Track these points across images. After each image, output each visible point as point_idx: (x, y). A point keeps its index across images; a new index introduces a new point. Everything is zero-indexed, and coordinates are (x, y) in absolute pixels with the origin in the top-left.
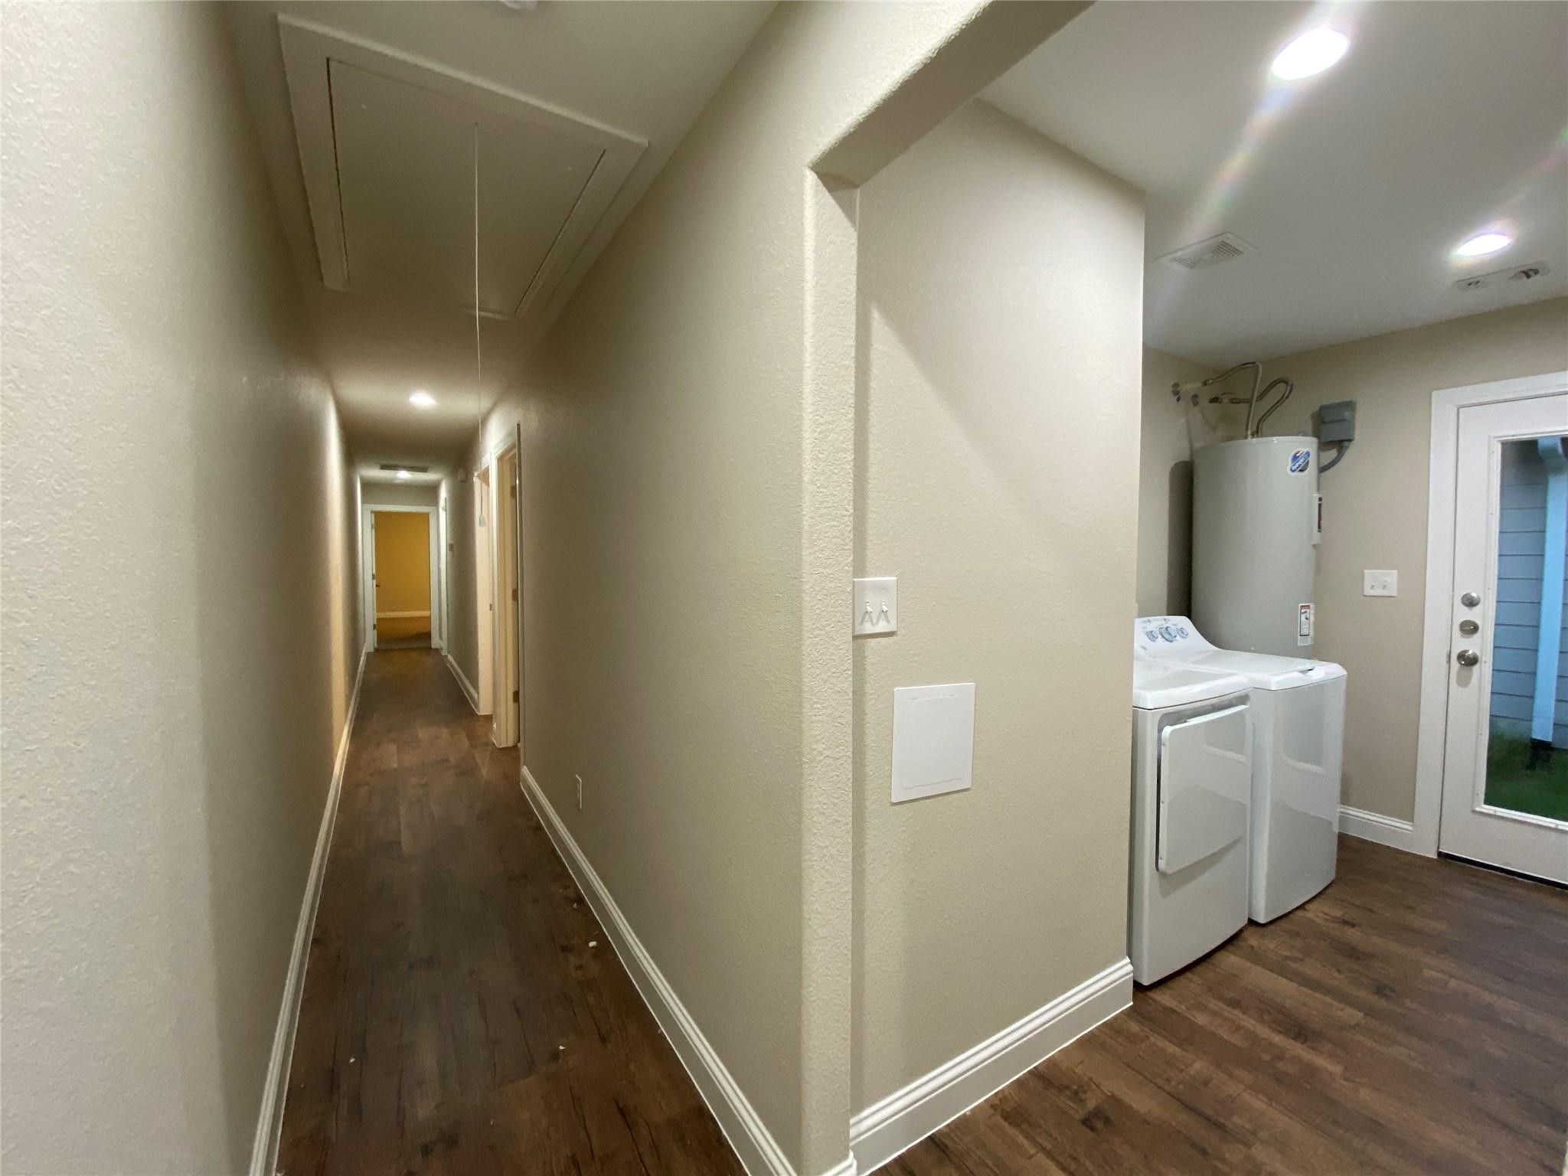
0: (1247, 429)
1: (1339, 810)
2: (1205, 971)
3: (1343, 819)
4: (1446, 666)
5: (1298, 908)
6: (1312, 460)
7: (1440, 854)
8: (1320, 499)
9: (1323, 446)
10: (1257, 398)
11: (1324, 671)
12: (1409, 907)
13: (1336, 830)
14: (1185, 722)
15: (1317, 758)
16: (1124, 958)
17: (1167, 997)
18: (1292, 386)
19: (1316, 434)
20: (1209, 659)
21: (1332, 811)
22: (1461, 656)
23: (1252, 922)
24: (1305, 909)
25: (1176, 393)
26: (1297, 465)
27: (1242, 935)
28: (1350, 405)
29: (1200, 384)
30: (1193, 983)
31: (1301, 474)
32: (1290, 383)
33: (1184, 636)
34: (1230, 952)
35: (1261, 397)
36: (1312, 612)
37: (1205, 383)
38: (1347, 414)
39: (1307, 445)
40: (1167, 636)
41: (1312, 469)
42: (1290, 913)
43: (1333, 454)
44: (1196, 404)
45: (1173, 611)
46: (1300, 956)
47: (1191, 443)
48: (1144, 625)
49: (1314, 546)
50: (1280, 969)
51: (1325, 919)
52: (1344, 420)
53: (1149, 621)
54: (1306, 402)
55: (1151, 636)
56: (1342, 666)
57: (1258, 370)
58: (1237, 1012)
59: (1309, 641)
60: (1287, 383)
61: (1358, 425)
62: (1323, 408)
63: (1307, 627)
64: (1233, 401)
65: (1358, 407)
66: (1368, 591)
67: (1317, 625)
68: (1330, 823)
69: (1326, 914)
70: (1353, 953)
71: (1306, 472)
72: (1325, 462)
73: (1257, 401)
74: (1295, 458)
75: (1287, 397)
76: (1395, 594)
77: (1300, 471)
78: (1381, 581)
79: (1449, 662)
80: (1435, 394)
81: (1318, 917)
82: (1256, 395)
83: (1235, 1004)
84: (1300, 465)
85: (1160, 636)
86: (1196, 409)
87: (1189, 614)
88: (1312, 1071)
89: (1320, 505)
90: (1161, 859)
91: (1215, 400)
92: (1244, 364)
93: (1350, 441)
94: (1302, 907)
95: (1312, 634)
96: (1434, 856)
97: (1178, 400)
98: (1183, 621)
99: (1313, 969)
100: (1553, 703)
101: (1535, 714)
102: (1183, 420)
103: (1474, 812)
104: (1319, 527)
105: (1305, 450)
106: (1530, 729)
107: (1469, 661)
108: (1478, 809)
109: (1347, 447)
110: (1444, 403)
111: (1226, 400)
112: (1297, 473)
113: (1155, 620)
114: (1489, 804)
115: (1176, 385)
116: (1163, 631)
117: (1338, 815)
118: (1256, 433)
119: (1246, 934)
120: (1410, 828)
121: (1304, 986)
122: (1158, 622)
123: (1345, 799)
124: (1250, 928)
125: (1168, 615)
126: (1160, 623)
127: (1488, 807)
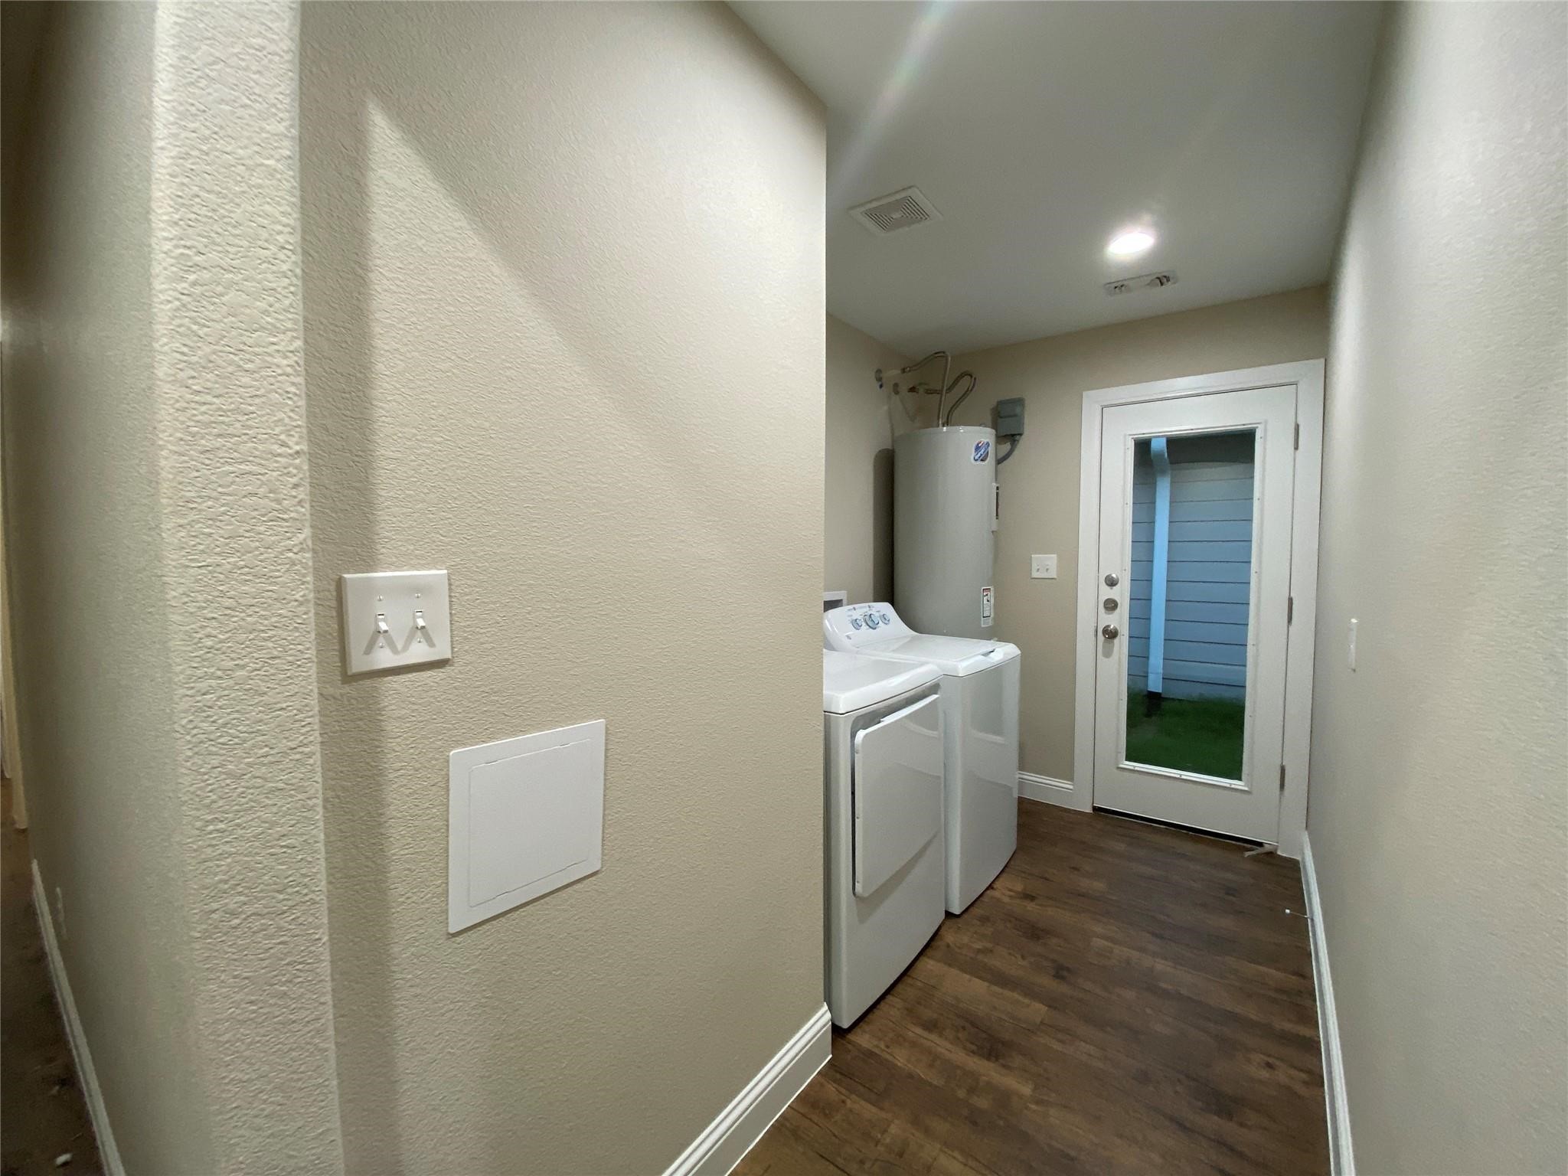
0: (938, 419)
1: (1018, 776)
2: (905, 990)
3: (1022, 784)
4: (1094, 638)
5: (987, 889)
6: (991, 450)
7: (1095, 809)
8: (998, 488)
9: (1001, 438)
10: (947, 390)
11: (1004, 652)
12: (1075, 869)
13: (1016, 795)
14: (879, 722)
15: (998, 732)
16: (822, 1006)
17: (867, 1036)
18: (975, 379)
19: (995, 426)
20: (907, 646)
21: (1012, 777)
22: (1106, 631)
23: (949, 915)
24: (993, 888)
25: (879, 379)
26: (979, 455)
27: (939, 933)
28: (1020, 402)
29: (900, 372)
30: (894, 1009)
31: (982, 463)
32: (974, 376)
33: (886, 622)
34: (929, 958)
35: (950, 389)
36: (992, 594)
37: (903, 371)
38: (1018, 410)
39: (985, 435)
40: (870, 623)
41: (991, 459)
42: (981, 895)
43: (1007, 447)
44: (897, 393)
45: (878, 599)
46: (989, 945)
47: (892, 430)
48: (850, 613)
49: (993, 532)
50: (975, 968)
51: (1010, 897)
52: (1015, 416)
53: (854, 609)
54: (988, 395)
55: (856, 624)
56: (1018, 647)
57: (947, 360)
58: (934, 1037)
59: (990, 622)
60: (971, 377)
61: (1026, 420)
62: (1000, 403)
63: (988, 609)
64: (929, 392)
65: (1026, 402)
66: (1035, 574)
67: (997, 607)
68: (1011, 789)
69: (1010, 890)
70: (1035, 932)
71: (986, 462)
72: (1001, 455)
73: (947, 393)
74: (978, 448)
75: (971, 390)
76: (1055, 577)
77: (982, 460)
78: (1045, 565)
79: (1096, 635)
80: (1085, 394)
81: (1004, 894)
82: (945, 389)
83: (931, 1026)
84: (981, 455)
85: (864, 624)
86: (897, 396)
87: (892, 600)
88: (1004, 1098)
89: (997, 494)
90: (858, 882)
91: (912, 390)
92: (936, 353)
93: (1021, 435)
94: (990, 887)
95: (992, 616)
96: (1089, 810)
97: (881, 386)
98: (885, 608)
99: (1003, 961)
100: (1162, 661)
101: (1150, 671)
102: (886, 408)
103: (1118, 768)
104: (997, 515)
105: (986, 441)
106: (1147, 685)
107: (1111, 634)
108: (1121, 766)
109: (1018, 441)
110: (1092, 400)
111: (921, 391)
112: (979, 462)
113: (861, 608)
114: (1130, 761)
115: (879, 371)
116: (867, 618)
117: (1017, 781)
118: (947, 423)
119: (943, 932)
120: (1071, 787)
121: (996, 984)
122: (861, 610)
123: (1022, 767)
124: (948, 923)
125: (875, 601)
126: (865, 610)
127: (1127, 763)
